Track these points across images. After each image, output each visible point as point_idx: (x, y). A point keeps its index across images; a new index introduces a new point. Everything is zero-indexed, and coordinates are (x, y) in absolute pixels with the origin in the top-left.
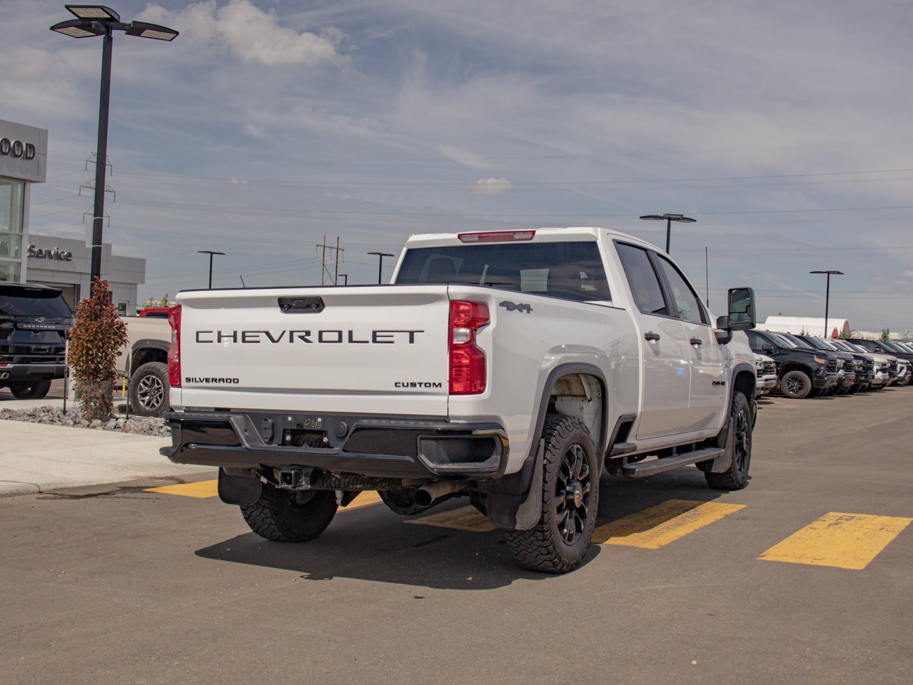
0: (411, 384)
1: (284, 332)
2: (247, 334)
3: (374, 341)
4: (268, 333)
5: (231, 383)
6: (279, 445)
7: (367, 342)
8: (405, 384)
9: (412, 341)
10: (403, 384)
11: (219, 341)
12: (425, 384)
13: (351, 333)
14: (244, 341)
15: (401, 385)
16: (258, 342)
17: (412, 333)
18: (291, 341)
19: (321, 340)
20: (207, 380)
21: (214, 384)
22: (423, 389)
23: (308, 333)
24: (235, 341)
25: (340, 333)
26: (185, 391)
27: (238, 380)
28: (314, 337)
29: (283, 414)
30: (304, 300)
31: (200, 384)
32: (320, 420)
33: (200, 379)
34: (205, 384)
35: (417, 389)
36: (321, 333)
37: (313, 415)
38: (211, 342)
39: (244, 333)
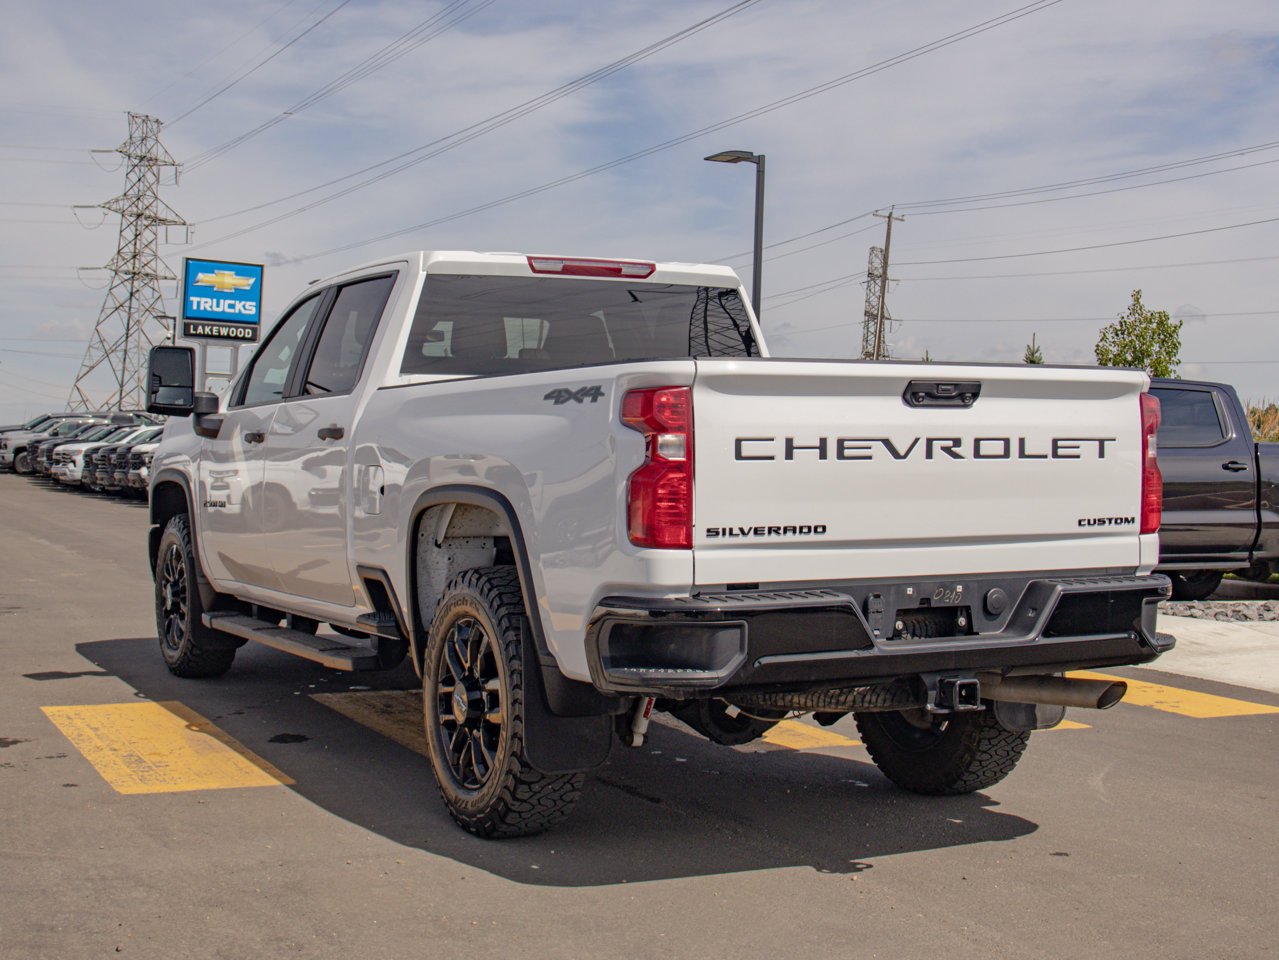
0: (1099, 520)
1: (917, 440)
2: (846, 444)
3: (1055, 455)
4: (887, 443)
5: (811, 534)
6: (888, 639)
7: (1045, 457)
8: (1092, 522)
9: (1102, 455)
10: (1089, 521)
11: (789, 456)
12: (1116, 520)
13: (1022, 441)
14: (841, 456)
15: (1086, 522)
16: (870, 458)
17: (1102, 442)
18: (929, 455)
19: (977, 454)
20: (757, 531)
21: (774, 538)
22: (1113, 528)
23: (957, 442)
24: (823, 456)
25: (1007, 441)
26: (699, 554)
27: (824, 528)
28: (966, 449)
29: (898, 584)
30: (956, 385)
31: (741, 539)
32: (959, 588)
33: (742, 530)
34: (751, 538)
35: (1106, 528)
36: (977, 441)
37: (947, 582)
38: (772, 458)
39: (840, 443)
